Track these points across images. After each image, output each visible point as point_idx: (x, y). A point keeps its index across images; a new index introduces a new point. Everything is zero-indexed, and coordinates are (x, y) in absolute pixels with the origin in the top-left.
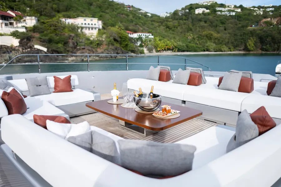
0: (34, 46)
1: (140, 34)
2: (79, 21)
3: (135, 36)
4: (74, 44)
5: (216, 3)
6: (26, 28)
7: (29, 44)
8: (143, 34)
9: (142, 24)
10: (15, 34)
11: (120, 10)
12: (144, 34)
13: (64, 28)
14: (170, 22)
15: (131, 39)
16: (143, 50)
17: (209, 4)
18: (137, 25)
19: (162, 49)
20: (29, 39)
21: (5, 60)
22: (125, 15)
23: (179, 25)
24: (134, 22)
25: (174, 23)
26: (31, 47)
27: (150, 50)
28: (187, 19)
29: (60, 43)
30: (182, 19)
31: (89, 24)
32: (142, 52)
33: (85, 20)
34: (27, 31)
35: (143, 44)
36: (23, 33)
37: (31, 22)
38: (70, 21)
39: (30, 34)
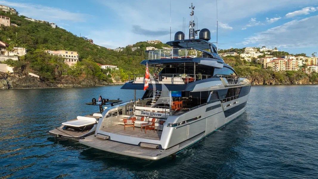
0: (28, 74)
1: (108, 66)
2: (62, 53)
3: (104, 67)
4: (59, 72)
5: (161, 43)
6: (19, 57)
7: (23, 72)
8: (110, 66)
9: (105, 57)
10: (9, 62)
11: (85, 44)
12: (112, 66)
13: (50, 58)
14: (125, 56)
15: (102, 70)
16: (111, 80)
17: (156, 43)
18: (101, 58)
19: (127, 80)
20: (23, 67)
21: (4, 85)
22: (89, 48)
23: (133, 60)
24: (98, 55)
25: (129, 57)
26: (25, 74)
27: (117, 80)
28: (141, 55)
29: (48, 72)
30: (135, 54)
31: (70, 56)
32: (111, 81)
33: (67, 53)
34: (19, 60)
35: (111, 75)
36: (16, 61)
37: (22, 52)
38: (52, 53)
39: (25, 63)
